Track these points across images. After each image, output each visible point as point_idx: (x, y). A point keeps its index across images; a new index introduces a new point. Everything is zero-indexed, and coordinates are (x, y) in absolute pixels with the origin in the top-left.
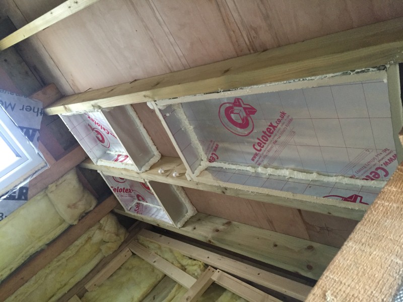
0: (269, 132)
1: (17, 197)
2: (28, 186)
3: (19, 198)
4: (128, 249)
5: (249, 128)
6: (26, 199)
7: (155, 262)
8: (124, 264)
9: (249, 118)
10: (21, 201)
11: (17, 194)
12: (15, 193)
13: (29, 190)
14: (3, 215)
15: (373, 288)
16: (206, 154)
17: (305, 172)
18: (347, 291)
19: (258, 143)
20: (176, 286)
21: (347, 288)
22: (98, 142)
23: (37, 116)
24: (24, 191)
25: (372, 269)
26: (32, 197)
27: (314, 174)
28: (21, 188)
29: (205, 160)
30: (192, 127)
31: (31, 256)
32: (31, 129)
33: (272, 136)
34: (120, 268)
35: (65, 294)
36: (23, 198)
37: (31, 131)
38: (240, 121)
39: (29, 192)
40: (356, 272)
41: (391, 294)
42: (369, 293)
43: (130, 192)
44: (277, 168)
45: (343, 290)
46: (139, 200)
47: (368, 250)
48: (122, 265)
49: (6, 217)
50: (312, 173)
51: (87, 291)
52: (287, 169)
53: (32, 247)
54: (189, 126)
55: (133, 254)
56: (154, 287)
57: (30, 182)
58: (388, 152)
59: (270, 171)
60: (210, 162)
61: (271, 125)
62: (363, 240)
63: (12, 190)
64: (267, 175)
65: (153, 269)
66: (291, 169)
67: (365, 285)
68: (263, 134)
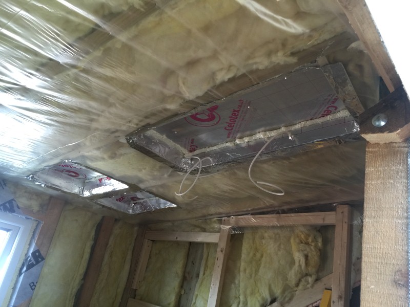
0: (235, 115)
1: (35, 263)
2: (37, 249)
3: (37, 262)
4: (147, 240)
5: (217, 120)
6: (43, 259)
7: (177, 238)
8: (151, 252)
9: (214, 113)
10: (41, 263)
11: (33, 261)
12: (30, 260)
13: (40, 250)
14: (33, 283)
15: (394, 244)
16: (185, 148)
17: (275, 130)
18: (381, 252)
19: (228, 126)
20: (205, 245)
21: (380, 250)
22: (73, 178)
23: (3, 189)
24: (37, 254)
25: (387, 232)
26: (47, 254)
27: (282, 128)
28: (33, 254)
29: (187, 152)
30: (164, 137)
31: (76, 296)
32: (6, 203)
33: (238, 117)
34: (150, 258)
35: (120, 303)
36: (40, 260)
37: (7, 205)
38: (207, 117)
39: (42, 252)
40: (380, 238)
41: (405, 244)
42: (393, 248)
43: (123, 199)
44: (251, 135)
45: (379, 252)
46: (134, 200)
47: (379, 220)
48: (150, 255)
49: (37, 283)
50: (281, 128)
51: (136, 290)
52: (259, 133)
53: (73, 289)
54: (162, 136)
55: (153, 241)
56: (188, 256)
57: (36, 244)
58: (331, 96)
59: (246, 139)
60: (191, 152)
61: (235, 111)
62: (373, 214)
63: (26, 260)
64: (246, 143)
65: (178, 243)
66: (263, 131)
67: (388, 244)
68: (230, 119)
